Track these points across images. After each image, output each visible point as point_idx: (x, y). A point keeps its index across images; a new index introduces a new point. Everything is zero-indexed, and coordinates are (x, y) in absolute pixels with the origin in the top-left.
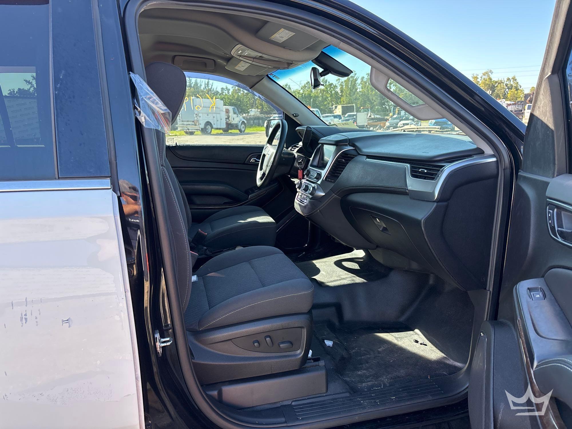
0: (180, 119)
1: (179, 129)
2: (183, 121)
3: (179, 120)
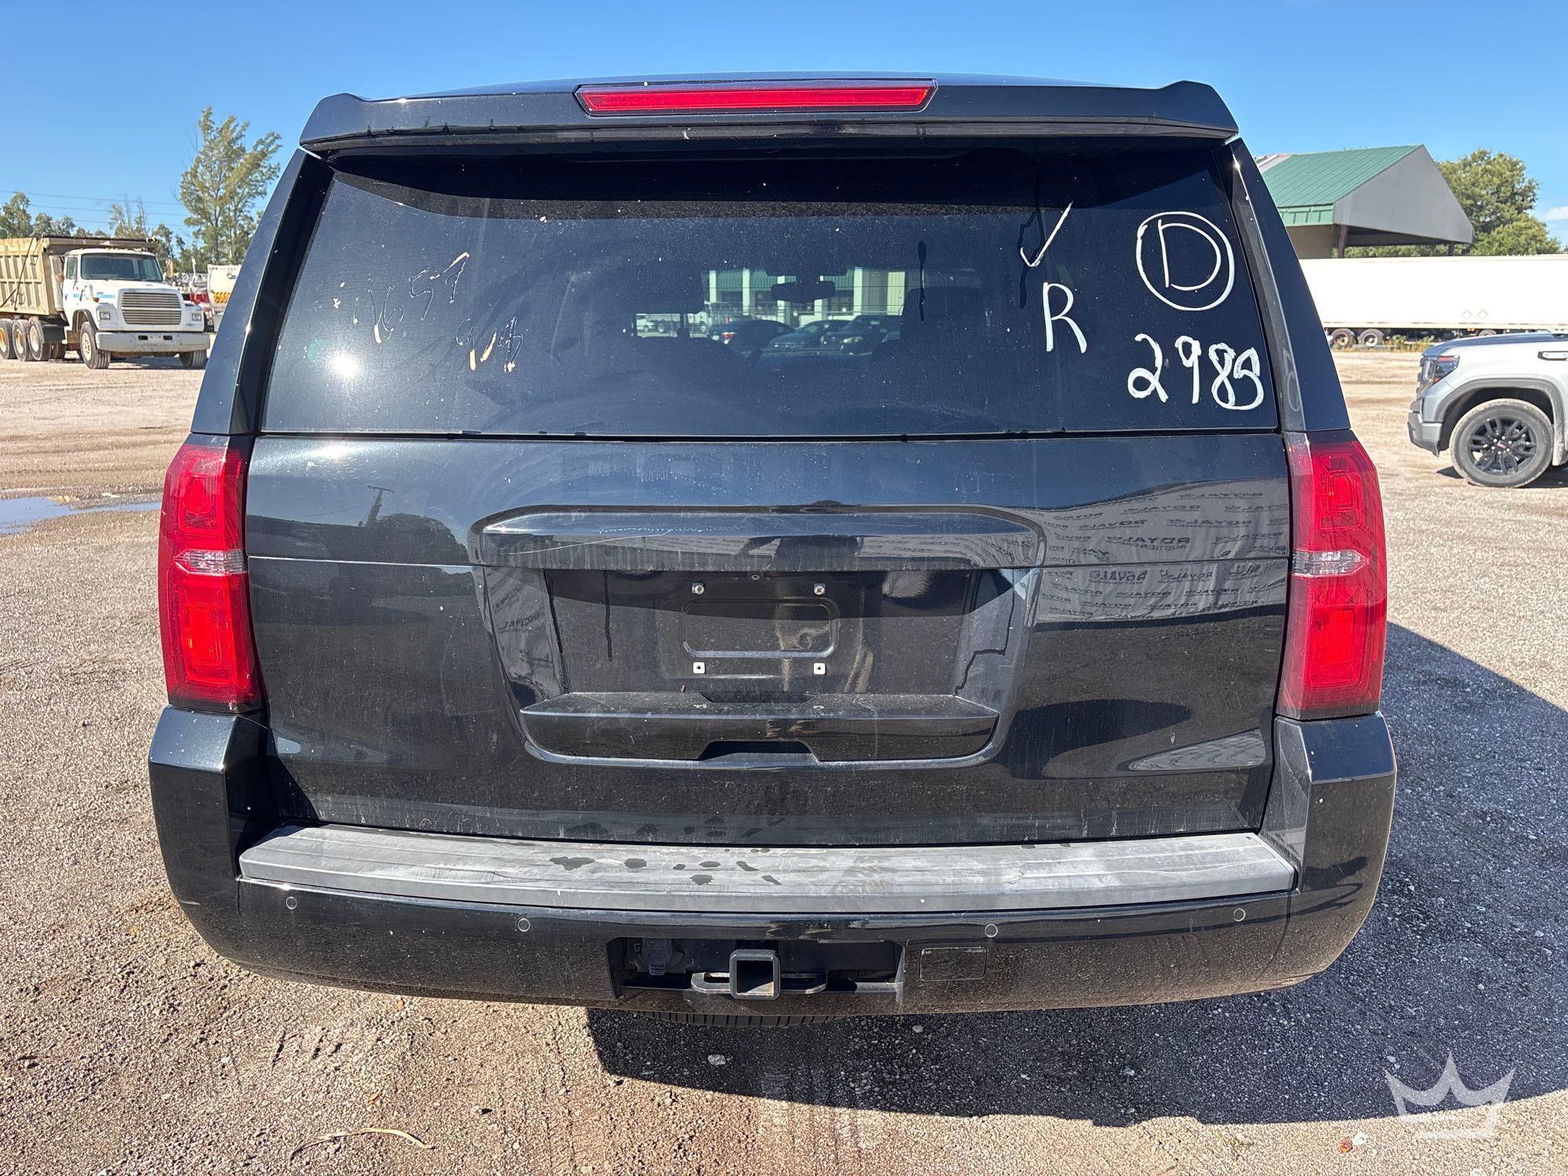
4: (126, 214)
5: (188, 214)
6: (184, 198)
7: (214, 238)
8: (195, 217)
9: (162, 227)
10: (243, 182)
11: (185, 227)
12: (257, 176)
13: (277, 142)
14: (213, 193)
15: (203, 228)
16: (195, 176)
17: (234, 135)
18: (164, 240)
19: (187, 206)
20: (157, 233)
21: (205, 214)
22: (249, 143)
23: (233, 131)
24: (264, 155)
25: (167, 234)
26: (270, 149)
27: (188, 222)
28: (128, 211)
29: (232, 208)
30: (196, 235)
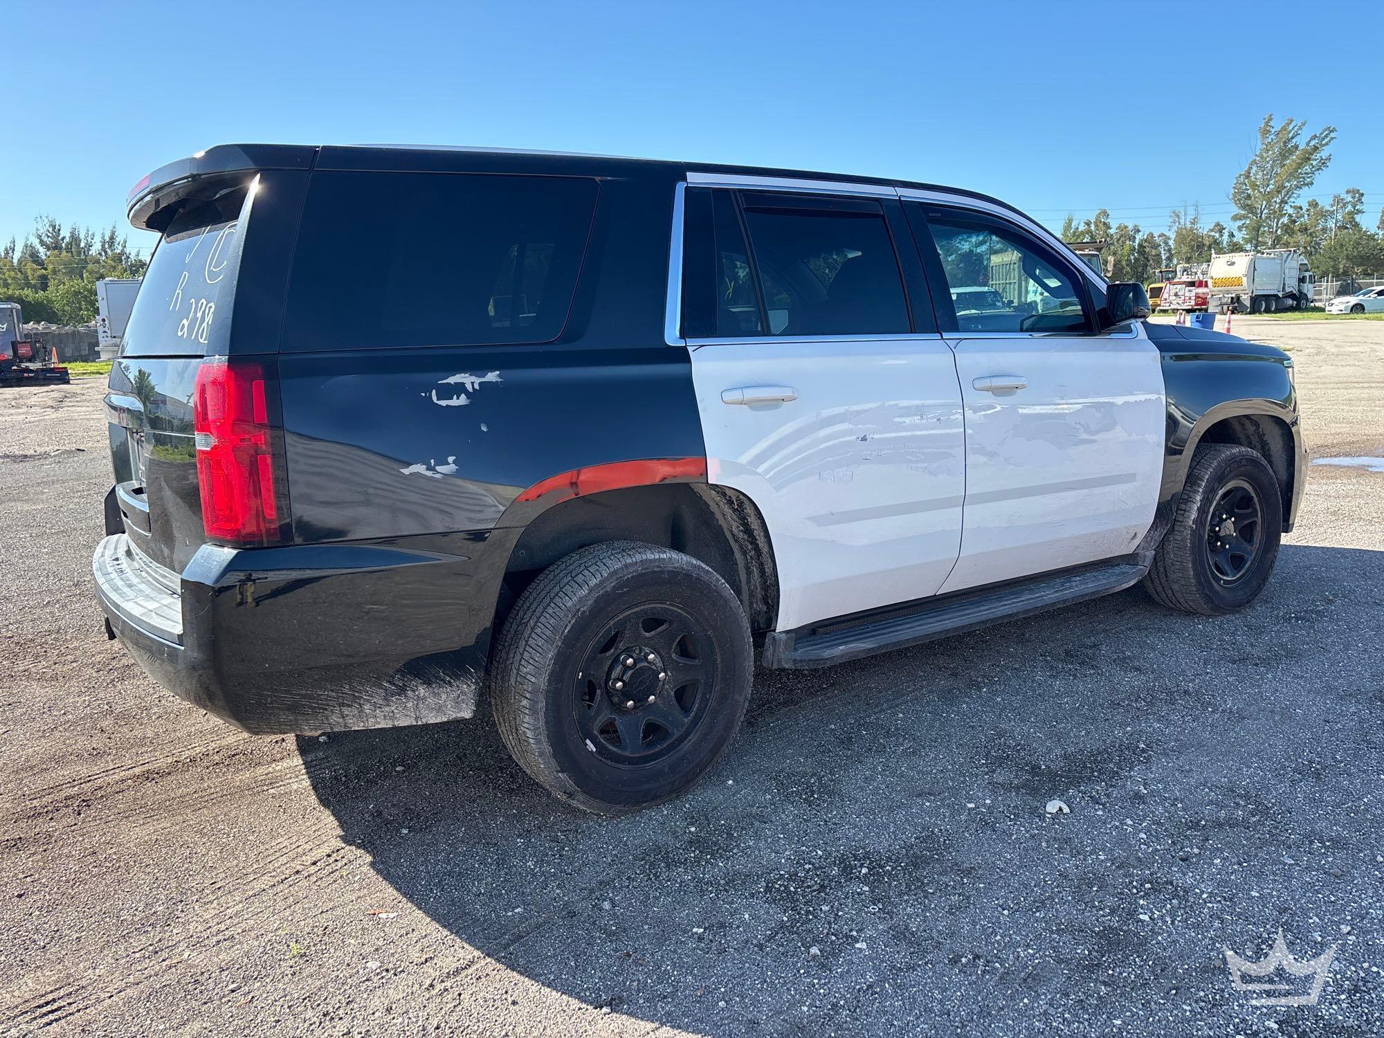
0: (105, 332)
1: (104, 356)
2: (114, 337)
3: (105, 334)
4: (1183, 218)
5: (1236, 210)
6: (1235, 197)
7: (1256, 230)
8: (1243, 212)
9: (1218, 224)
10: (1292, 175)
11: (1231, 223)
12: (1307, 168)
13: (1332, 135)
14: (1262, 190)
15: (1248, 222)
16: (1248, 177)
17: (1290, 136)
18: (1217, 235)
19: (1236, 204)
20: (1212, 230)
21: (1251, 209)
22: (1302, 142)
23: (1290, 132)
24: (1316, 148)
25: (1221, 230)
26: (1324, 142)
27: (1235, 218)
28: (1185, 214)
29: (1278, 201)
30: (1240, 228)
